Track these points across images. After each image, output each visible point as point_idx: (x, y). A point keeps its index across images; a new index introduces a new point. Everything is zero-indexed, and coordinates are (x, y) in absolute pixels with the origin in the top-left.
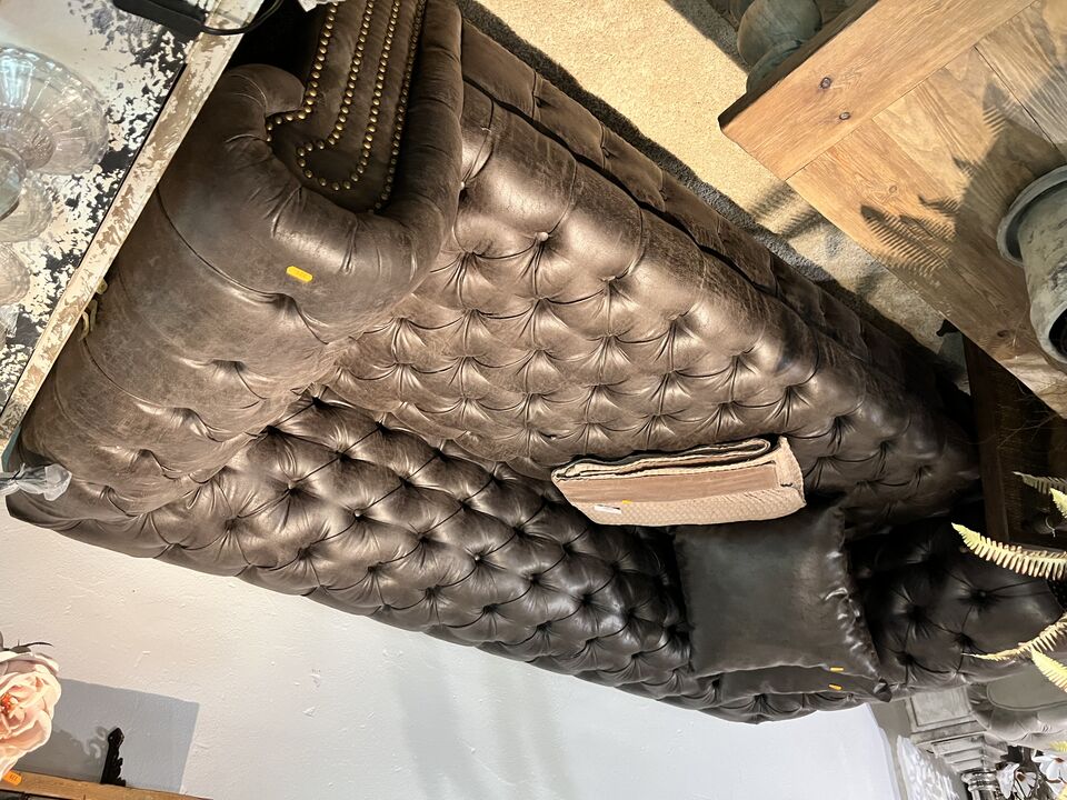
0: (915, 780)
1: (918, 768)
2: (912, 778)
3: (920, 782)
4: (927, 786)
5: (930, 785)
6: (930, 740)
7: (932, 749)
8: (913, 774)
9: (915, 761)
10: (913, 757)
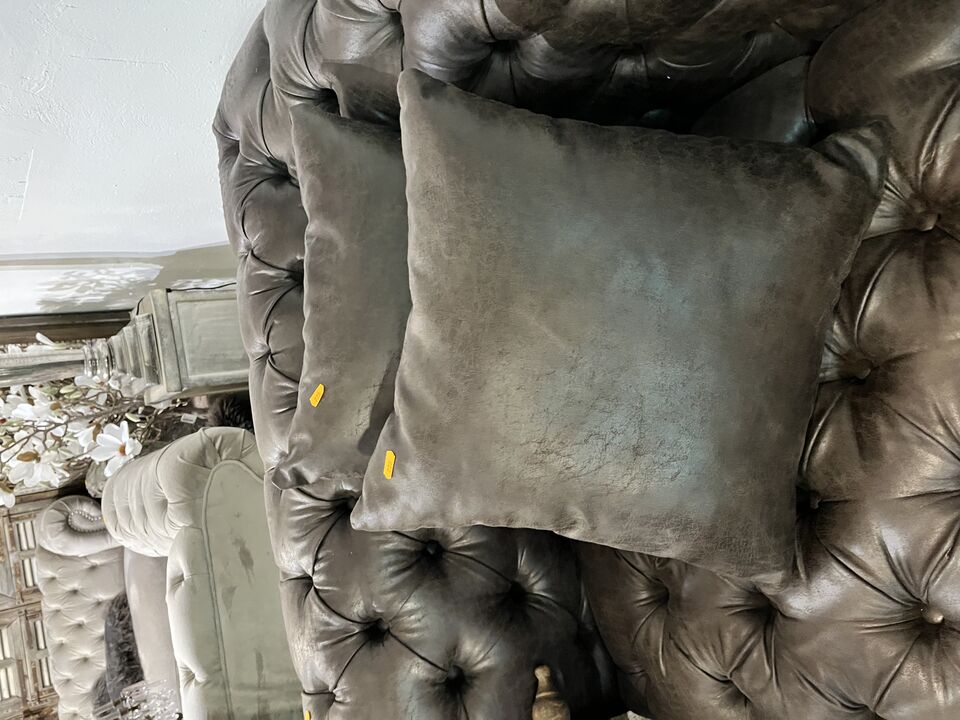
0: (100, 273)
1: (117, 278)
2: (102, 271)
3: (98, 277)
4: (92, 282)
5: (92, 285)
6: (156, 313)
7: (144, 312)
8: (108, 273)
9: (128, 276)
10: (133, 275)
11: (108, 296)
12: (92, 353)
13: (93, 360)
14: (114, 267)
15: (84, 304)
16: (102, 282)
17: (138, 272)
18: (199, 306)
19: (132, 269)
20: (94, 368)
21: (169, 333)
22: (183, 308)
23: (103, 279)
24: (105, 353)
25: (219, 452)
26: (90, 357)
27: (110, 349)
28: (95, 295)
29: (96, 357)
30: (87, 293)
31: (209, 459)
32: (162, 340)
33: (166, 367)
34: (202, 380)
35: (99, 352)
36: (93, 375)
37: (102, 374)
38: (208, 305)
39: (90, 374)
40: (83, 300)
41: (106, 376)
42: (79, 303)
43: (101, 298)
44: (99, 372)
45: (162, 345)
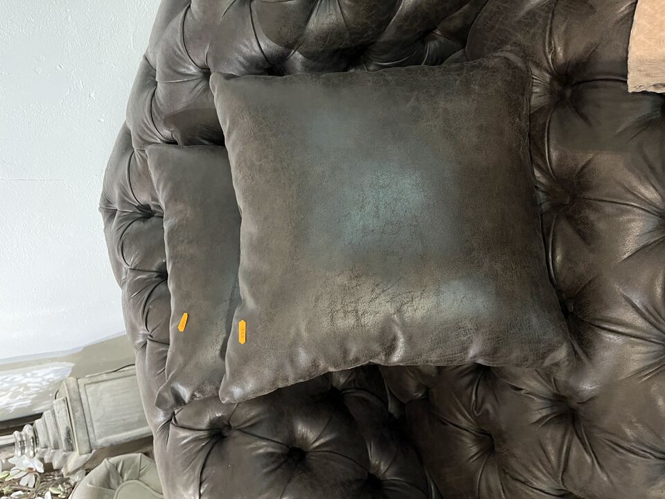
0: (26, 377)
1: (40, 380)
2: (28, 374)
3: (24, 381)
4: (20, 386)
5: (21, 390)
6: (69, 396)
7: (60, 397)
8: (33, 376)
9: (47, 377)
10: (51, 376)
11: (33, 399)
12: (21, 436)
13: (22, 442)
14: (37, 369)
15: (16, 410)
16: (29, 385)
17: (56, 372)
18: (103, 385)
19: (51, 369)
20: (23, 448)
21: (79, 408)
22: (91, 389)
23: (29, 382)
24: (31, 434)
25: (121, 475)
26: (19, 439)
27: (35, 432)
28: (24, 399)
29: (24, 438)
30: (18, 398)
31: (113, 481)
32: (74, 414)
33: (79, 436)
34: (107, 441)
35: (26, 435)
36: (22, 454)
37: (29, 452)
38: (108, 384)
39: (19, 453)
40: (15, 406)
41: (32, 453)
42: (12, 409)
43: (28, 402)
44: (26, 450)
45: (74, 418)
